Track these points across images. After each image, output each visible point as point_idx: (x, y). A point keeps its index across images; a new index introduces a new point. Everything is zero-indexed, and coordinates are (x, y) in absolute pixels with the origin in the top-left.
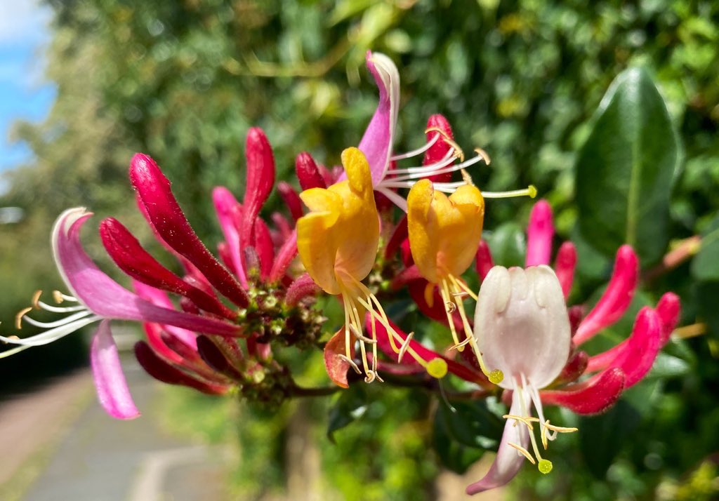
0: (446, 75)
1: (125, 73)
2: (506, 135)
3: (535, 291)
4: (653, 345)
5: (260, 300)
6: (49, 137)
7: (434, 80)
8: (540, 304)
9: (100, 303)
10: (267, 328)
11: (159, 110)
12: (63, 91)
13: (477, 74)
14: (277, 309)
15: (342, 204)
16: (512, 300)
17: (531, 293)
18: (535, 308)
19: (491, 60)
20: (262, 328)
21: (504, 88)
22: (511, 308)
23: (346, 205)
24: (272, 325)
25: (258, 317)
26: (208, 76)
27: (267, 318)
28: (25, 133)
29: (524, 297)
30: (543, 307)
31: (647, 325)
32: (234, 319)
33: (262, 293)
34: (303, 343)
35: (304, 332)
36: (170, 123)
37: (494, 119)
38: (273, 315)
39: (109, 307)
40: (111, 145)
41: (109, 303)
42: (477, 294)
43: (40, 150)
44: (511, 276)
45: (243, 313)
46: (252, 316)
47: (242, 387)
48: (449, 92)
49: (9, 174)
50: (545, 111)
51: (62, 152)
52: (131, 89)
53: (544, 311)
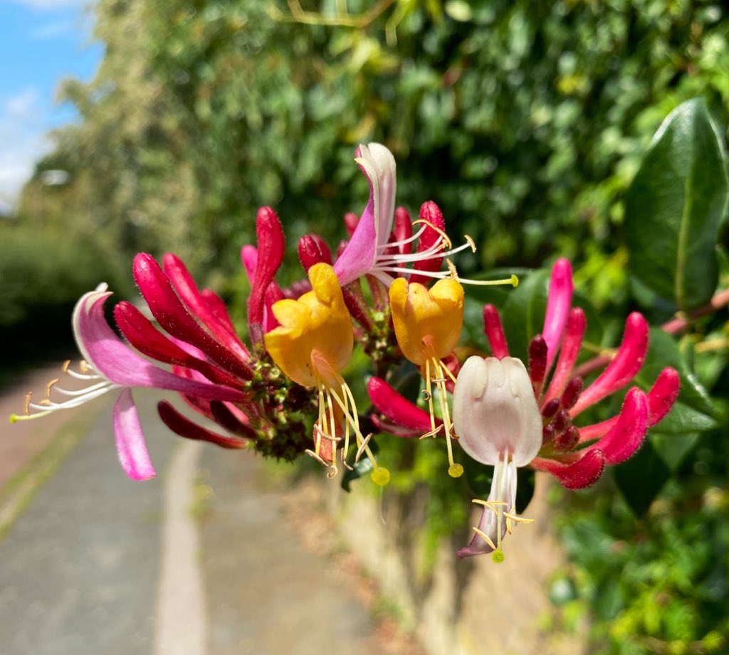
0: (505, 47)
1: (173, 31)
2: (566, 114)
3: (510, 381)
4: (640, 425)
5: (265, 372)
6: (97, 98)
7: (494, 51)
8: (514, 392)
9: (120, 373)
10: (272, 397)
11: (208, 73)
12: (110, 50)
13: (538, 44)
14: (281, 379)
15: (310, 314)
16: (489, 387)
17: (507, 382)
18: (510, 396)
19: (554, 30)
20: (268, 397)
21: (567, 63)
22: (488, 393)
23: (314, 315)
24: (276, 394)
25: (263, 387)
26: (259, 40)
27: (272, 387)
28: (73, 93)
29: (500, 384)
30: (517, 396)
31: (635, 404)
32: (241, 388)
33: (267, 365)
34: (308, 409)
35: (308, 400)
36: (217, 88)
37: (555, 98)
38: (277, 385)
39: (129, 377)
40: (157, 108)
41: (128, 373)
42: (456, 377)
43: (87, 110)
44: (487, 366)
45: (249, 384)
46: (257, 386)
47: (256, 442)
48: (509, 63)
49: (55, 134)
50: (610, 90)
51: (110, 114)
52: (177, 49)
53: (517, 400)
